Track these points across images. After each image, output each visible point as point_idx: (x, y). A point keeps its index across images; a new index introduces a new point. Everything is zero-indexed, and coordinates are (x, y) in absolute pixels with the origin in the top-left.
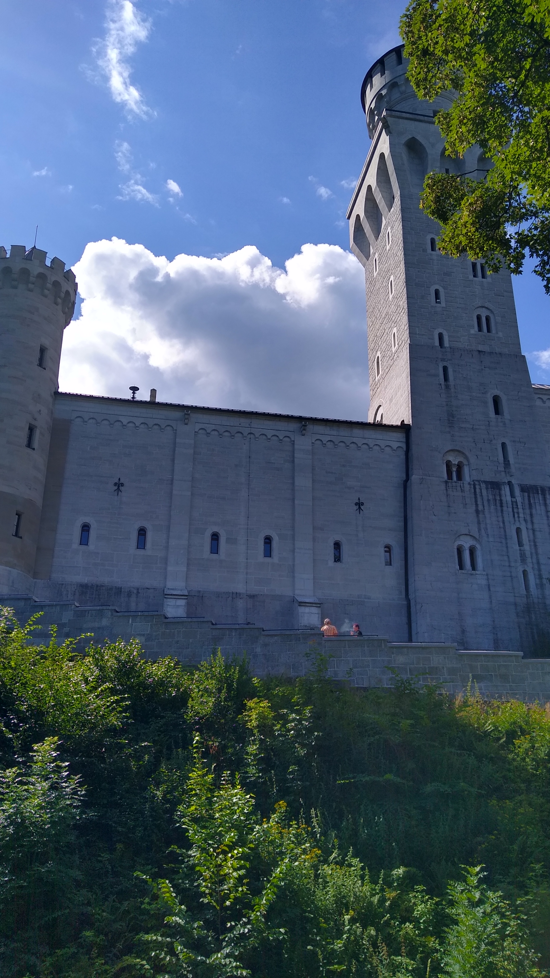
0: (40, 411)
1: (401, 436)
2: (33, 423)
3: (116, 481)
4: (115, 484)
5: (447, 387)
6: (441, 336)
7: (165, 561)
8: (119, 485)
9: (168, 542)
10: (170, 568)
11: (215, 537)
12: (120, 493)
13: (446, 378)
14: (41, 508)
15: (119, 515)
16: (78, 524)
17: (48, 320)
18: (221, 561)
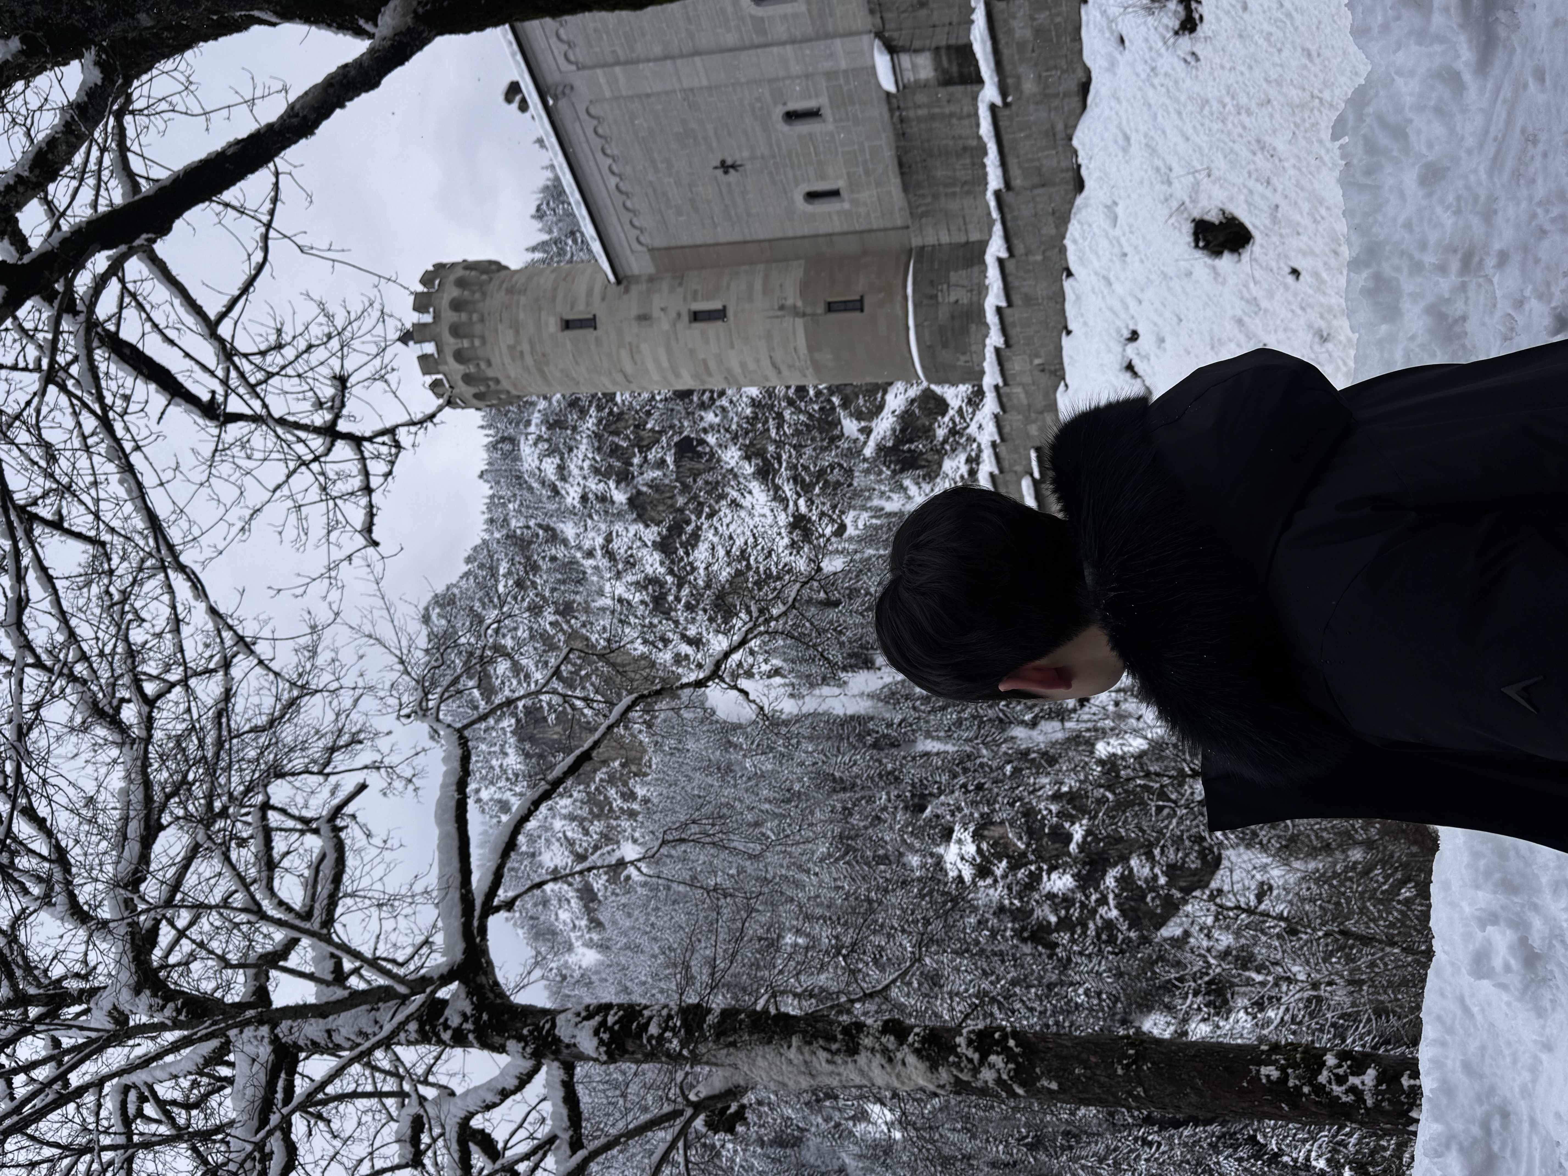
0: (662, 309)
2: (685, 318)
3: (720, 172)
4: (726, 172)
7: (830, 75)
8: (725, 167)
9: (798, 77)
10: (843, 65)
12: (738, 164)
14: (802, 262)
15: (774, 157)
16: (810, 208)
17: (516, 326)
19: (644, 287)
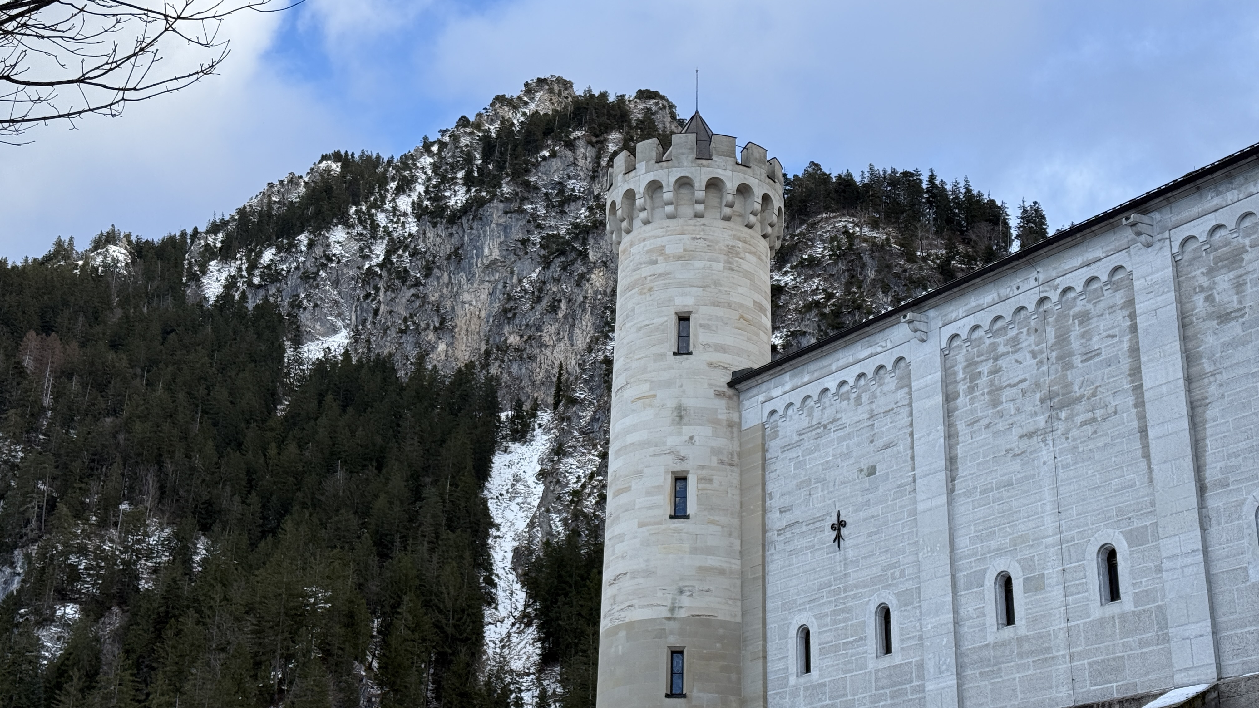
0: (691, 438)
2: (679, 467)
3: (834, 520)
4: (833, 527)
7: (921, 669)
8: (839, 526)
9: (921, 627)
10: (930, 686)
12: (842, 542)
14: (739, 619)
15: (845, 591)
16: (793, 632)
17: (685, 257)
18: (1020, 640)
19: (723, 415)
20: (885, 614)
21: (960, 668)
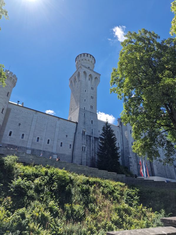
1: (75, 124)
5: (85, 117)
6: (85, 108)
9: (28, 138)
11: (38, 138)
12: (20, 126)
13: (85, 116)
15: (19, 130)
16: (9, 131)
18: (39, 143)
20: (23, 135)
21: (32, 143)
